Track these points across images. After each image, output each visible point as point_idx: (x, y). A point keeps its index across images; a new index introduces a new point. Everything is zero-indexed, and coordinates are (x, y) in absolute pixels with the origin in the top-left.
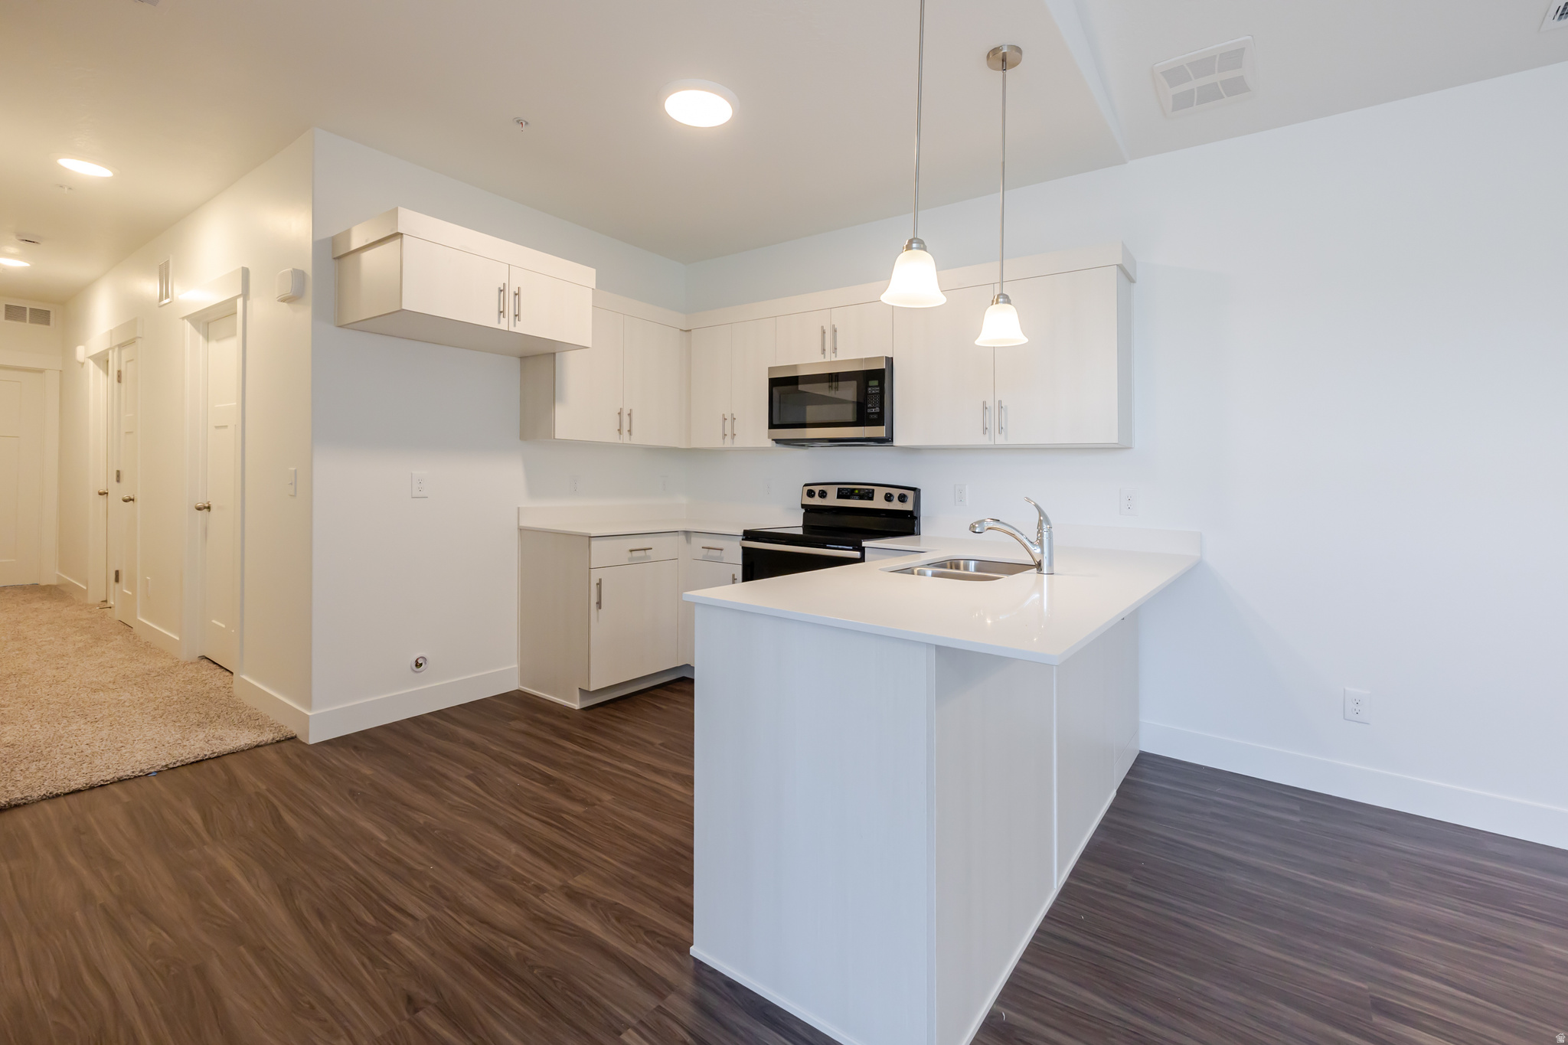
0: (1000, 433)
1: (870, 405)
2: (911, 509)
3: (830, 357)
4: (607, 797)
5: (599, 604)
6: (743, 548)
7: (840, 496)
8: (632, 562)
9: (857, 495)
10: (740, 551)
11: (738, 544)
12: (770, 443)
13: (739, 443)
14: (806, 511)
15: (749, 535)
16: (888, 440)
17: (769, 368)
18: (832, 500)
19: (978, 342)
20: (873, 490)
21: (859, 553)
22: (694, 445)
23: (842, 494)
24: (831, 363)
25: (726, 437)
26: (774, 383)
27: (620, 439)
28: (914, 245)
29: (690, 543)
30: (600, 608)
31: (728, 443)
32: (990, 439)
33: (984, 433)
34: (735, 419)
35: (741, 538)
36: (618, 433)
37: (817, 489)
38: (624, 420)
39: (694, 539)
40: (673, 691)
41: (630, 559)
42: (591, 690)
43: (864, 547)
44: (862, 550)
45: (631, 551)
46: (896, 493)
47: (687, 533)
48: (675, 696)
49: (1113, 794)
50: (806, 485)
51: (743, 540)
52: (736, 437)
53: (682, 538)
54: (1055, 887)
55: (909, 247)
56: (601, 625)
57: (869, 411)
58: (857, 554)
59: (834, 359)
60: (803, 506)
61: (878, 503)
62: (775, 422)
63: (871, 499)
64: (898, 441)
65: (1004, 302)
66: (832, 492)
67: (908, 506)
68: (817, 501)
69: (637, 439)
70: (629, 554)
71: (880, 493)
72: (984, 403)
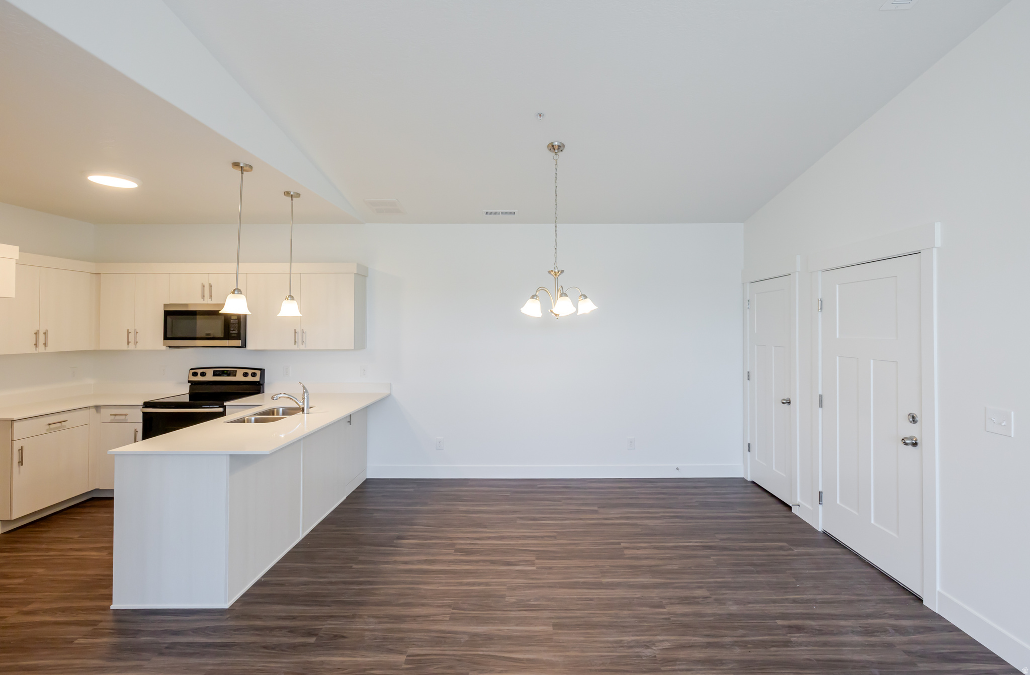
0: (302, 344)
1: (232, 329)
2: (258, 380)
3: (207, 301)
4: (40, 571)
5: (21, 463)
6: (143, 412)
7: (214, 375)
8: (49, 431)
9: (226, 374)
10: (141, 414)
11: (140, 410)
12: (164, 348)
13: (139, 347)
14: (192, 384)
15: (147, 405)
16: (244, 345)
17: (164, 304)
18: (210, 377)
19: (279, 315)
20: (236, 371)
21: (222, 409)
22: (102, 347)
23: (215, 374)
24: (208, 304)
25: (130, 344)
26: (167, 314)
27: (36, 350)
28: (236, 292)
29: (100, 412)
30: (22, 465)
31: (132, 347)
32: (298, 347)
33: (295, 344)
34: (137, 332)
35: (142, 407)
36: (34, 346)
37: (199, 371)
38: (40, 338)
39: (103, 410)
40: (85, 507)
41: (47, 430)
42: (13, 518)
43: (225, 406)
44: (224, 407)
45: (49, 425)
46: (250, 372)
47: (97, 408)
48: (87, 510)
49: (345, 498)
50: (191, 369)
51: (143, 408)
52: (138, 343)
53: (93, 410)
54: (301, 536)
55: (233, 293)
56: (21, 477)
57: (231, 332)
58: (221, 410)
59: (210, 302)
60: (189, 382)
61: (239, 377)
62: (168, 336)
63: (235, 375)
64: (250, 345)
65: (291, 300)
66: (210, 373)
67: (257, 379)
68: (199, 378)
69: (50, 349)
70: (48, 427)
71: (240, 373)
72: (295, 330)
